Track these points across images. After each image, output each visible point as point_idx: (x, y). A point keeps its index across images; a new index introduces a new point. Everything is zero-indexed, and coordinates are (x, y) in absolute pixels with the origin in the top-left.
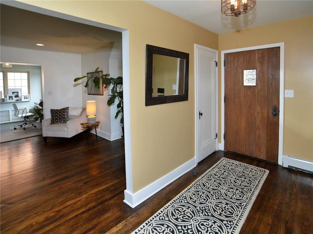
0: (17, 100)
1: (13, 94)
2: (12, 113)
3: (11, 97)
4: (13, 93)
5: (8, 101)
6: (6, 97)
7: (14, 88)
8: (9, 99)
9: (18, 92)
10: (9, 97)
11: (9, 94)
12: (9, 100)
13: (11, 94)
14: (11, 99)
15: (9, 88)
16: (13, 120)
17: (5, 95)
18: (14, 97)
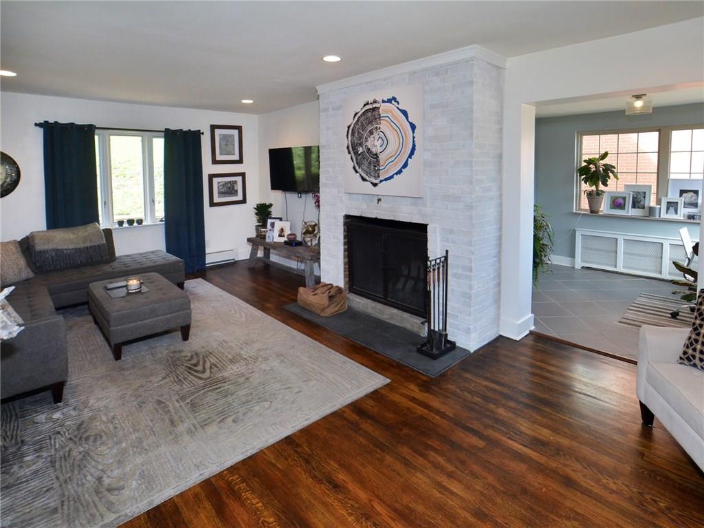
0: (691, 217)
1: (681, 195)
2: (670, 253)
3: (672, 205)
4: (682, 192)
5: (664, 216)
6: (660, 205)
7: (687, 177)
8: (668, 209)
9: (696, 192)
10: (668, 203)
11: (669, 196)
12: (667, 213)
13: (673, 196)
14: (672, 210)
15: (672, 176)
16: (670, 274)
17: (659, 197)
18: (681, 206)
